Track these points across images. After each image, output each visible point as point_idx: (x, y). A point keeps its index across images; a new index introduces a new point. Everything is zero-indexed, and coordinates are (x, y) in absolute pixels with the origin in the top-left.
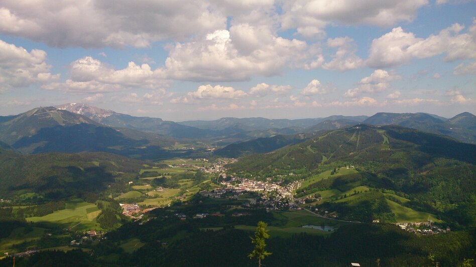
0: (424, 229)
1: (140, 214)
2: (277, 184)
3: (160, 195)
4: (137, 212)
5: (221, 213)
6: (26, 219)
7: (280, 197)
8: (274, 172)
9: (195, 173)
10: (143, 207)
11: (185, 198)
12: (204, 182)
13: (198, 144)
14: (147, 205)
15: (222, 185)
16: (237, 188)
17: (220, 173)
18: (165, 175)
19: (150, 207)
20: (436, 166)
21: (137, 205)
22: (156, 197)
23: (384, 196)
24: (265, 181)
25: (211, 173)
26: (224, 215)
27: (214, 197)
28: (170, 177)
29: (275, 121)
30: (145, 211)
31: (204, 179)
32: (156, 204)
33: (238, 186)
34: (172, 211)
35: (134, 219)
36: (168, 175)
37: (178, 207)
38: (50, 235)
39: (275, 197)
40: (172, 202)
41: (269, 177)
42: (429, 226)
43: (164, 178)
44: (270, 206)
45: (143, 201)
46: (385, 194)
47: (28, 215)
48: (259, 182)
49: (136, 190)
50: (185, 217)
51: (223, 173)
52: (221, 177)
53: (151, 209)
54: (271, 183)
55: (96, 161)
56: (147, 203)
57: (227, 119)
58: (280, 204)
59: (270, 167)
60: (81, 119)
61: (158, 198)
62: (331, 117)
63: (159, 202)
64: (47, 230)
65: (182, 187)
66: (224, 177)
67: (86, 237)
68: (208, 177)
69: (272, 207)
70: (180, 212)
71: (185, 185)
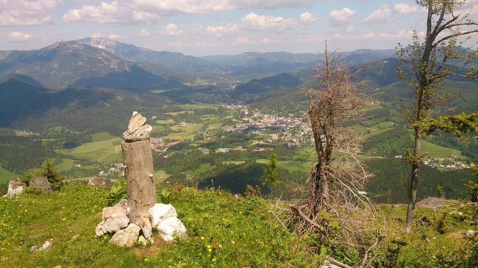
0: (447, 164)
1: (164, 148)
2: (299, 120)
3: (184, 129)
4: (161, 145)
5: (243, 148)
6: (55, 151)
7: (302, 133)
8: (297, 108)
9: (217, 108)
10: (167, 141)
11: (208, 133)
12: (226, 118)
13: (219, 80)
14: (171, 139)
15: (244, 121)
16: (259, 124)
17: (242, 109)
18: (188, 110)
19: (174, 141)
20: (465, 102)
21: (161, 139)
22: (179, 131)
23: (408, 132)
24: (287, 116)
25: (233, 108)
26: (246, 150)
27: (236, 133)
28: (193, 112)
29: (299, 55)
30: (169, 145)
31: (227, 115)
32: (179, 138)
33: (260, 122)
34: (195, 145)
35: (158, 153)
36: (191, 110)
37: (201, 142)
38: (79, 166)
39: (297, 133)
40: (195, 137)
41: (291, 113)
42: (453, 162)
43: (186, 113)
44: (291, 142)
45: (167, 135)
46: (409, 130)
47: (57, 148)
48: (281, 118)
49: (159, 125)
50: (207, 151)
51: (245, 109)
52: (243, 112)
53: (175, 143)
54: (293, 118)
55: (120, 95)
56: (171, 137)
57: (250, 54)
58: (301, 139)
59: (292, 103)
60: (102, 53)
61: (181, 133)
62: (359, 50)
63: (182, 136)
64: (76, 161)
65: (204, 123)
66: (246, 113)
67: (113, 169)
68: (230, 113)
69: (294, 142)
70: (202, 146)
71: (207, 120)
